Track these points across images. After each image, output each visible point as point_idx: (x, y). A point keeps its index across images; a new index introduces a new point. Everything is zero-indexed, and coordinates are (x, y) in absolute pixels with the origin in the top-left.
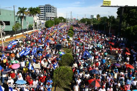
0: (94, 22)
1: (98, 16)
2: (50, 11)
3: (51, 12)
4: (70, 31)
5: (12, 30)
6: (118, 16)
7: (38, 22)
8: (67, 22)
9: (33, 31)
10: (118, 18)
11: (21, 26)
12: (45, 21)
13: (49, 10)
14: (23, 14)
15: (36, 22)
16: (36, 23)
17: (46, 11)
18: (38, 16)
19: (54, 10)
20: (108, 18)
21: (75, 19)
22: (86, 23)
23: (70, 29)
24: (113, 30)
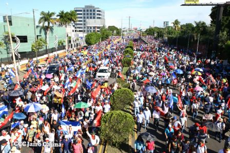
0: (169, 34)
1: (176, 22)
2: (92, 16)
3: (94, 18)
4: (128, 49)
5: (30, 50)
6: (212, 22)
7: (73, 36)
9: (65, 50)
10: (211, 25)
11: (46, 43)
12: (85, 34)
13: (91, 14)
14: (49, 23)
15: (69, 35)
17: (86, 16)
18: (74, 26)
19: (100, 15)
20: (195, 25)
21: (136, 29)
22: (156, 35)
23: (128, 47)
24: (203, 47)
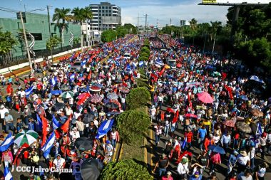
1: (193, 21)
2: (108, 13)
3: (110, 15)
4: (144, 48)
5: (45, 48)
6: (228, 22)
7: (88, 33)
9: (80, 48)
10: (227, 25)
11: (61, 40)
12: (101, 32)
13: (107, 11)
14: (64, 20)
15: (85, 33)
16: (85, 35)
17: (102, 13)
18: (89, 24)
19: (115, 12)
20: (211, 25)
21: (152, 27)
23: (143, 46)
24: (219, 47)
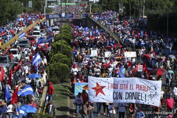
0: (151, 9)
8: (49, 11)
22: (121, 10)
